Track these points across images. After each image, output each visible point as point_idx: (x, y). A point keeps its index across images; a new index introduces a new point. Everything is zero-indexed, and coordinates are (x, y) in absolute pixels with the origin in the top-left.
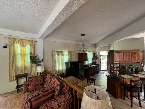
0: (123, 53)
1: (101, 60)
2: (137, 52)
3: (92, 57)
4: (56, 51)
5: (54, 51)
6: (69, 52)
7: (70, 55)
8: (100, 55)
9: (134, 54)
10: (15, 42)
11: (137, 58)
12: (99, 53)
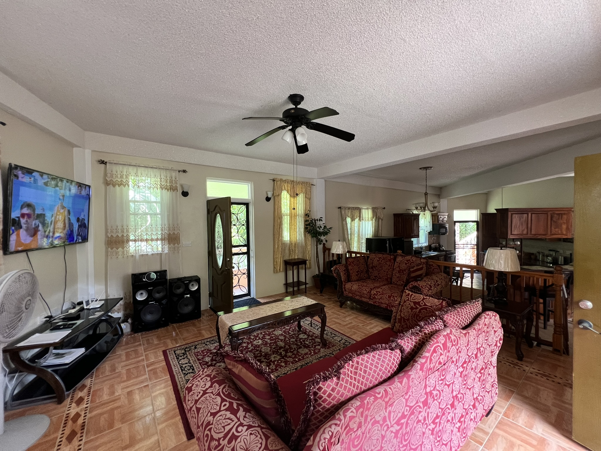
0: (530, 215)
1: (457, 238)
2: (565, 214)
3: (430, 228)
4: (349, 208)
5: (345, 208)
6: (374, 210)
7: (375, 221)
8: (455, 222)
9: (559, 219)
10: (284, 188)
11: (564, 226)
12: (450, 216)
